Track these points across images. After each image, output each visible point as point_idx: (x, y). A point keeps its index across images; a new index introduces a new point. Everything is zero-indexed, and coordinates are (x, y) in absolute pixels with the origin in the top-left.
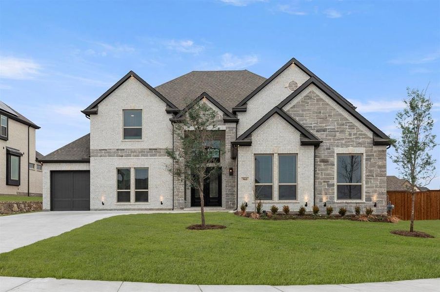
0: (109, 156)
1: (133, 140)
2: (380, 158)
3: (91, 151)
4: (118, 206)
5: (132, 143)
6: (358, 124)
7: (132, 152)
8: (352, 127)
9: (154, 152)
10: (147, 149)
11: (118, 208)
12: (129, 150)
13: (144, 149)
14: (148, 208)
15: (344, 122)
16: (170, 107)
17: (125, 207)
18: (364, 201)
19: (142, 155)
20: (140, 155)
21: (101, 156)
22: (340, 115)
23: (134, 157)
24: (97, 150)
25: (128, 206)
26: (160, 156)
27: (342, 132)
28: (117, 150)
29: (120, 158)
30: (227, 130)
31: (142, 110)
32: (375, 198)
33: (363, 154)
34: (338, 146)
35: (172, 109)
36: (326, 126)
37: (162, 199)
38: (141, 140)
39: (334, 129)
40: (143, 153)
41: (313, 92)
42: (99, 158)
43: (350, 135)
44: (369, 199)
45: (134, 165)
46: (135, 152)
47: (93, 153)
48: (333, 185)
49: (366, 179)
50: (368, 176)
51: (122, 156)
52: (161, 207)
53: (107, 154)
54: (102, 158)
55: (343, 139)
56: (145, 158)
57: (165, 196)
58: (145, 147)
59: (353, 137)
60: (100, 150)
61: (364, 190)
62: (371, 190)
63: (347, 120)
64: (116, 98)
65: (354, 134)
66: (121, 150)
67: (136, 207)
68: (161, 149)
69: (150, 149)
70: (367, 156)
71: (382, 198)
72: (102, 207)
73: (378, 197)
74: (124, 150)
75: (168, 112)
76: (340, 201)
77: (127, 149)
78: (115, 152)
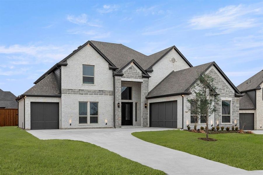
0: (74, 94)
1: (89, 84)
2: (237, 103)
3: (62, 90)
4: (80, 126)
5: (89, 86)
6: (229, 86)
7: (88, 92)
8: (227, 88)
9: (101, 92)
10: (97, 90)
11: (80, 127)
12: (87, 90)
13: (96, 90)
14: (98, 127)
15: (225, 85)
16: (111, 65)
17: (84, 127)
18: (232, 123)
19: (95, 94)
20: (93, 94)
21: (69, 94)
22: (223, 81)
23: (90, 95)
24: (66, 89)
25: (86, 126)
26: (105, 95)
27: (224, 90)
28: (79, 90)
29: (81, 95)
30: (144, 82)
31: (94, 66)
32: (235, 122)
33: (231, 101)
34: (222, 97)
35: (113, 67)
36: (218, 86)
37: (106, 121)
38: (93, 85)
39: (221, 88)
40: (95, 93)
41: (213, 69)
42: (68, 95)
43: (227, 91)
44: (233, 123)
45: (90, 100)
46: (90, 92)
47: (63, 91)
48: (220, 116)
49: (232, 113)
50: (233, 111)
51: (82, 94)
52: (106, 127)
53: (73, 92)
54: (69, 95)
55: (224, 93)
56: (97, 96)
57: (108, 120)
58: (96, 89)
59: (228, 92)
60: (68, 90)
61: (231, 118)
62: (234, 118)
63: (226, 84)
64: (78, 57)
65: (228, 91)
66: (82, 90)
67: (91, 127)
68: (105, 91)
69: (99, 91)
70: (233, 102)
71: (237, 122)
72: (70, 127)
73: (236, 122)
74: (83, 90)
75: (110, 69)
76: (223, 124)
77: (85, 90)
78: (78, 92)
